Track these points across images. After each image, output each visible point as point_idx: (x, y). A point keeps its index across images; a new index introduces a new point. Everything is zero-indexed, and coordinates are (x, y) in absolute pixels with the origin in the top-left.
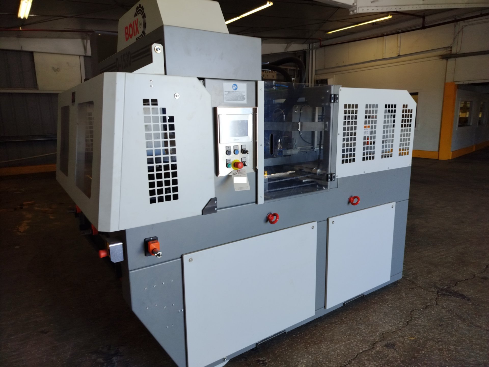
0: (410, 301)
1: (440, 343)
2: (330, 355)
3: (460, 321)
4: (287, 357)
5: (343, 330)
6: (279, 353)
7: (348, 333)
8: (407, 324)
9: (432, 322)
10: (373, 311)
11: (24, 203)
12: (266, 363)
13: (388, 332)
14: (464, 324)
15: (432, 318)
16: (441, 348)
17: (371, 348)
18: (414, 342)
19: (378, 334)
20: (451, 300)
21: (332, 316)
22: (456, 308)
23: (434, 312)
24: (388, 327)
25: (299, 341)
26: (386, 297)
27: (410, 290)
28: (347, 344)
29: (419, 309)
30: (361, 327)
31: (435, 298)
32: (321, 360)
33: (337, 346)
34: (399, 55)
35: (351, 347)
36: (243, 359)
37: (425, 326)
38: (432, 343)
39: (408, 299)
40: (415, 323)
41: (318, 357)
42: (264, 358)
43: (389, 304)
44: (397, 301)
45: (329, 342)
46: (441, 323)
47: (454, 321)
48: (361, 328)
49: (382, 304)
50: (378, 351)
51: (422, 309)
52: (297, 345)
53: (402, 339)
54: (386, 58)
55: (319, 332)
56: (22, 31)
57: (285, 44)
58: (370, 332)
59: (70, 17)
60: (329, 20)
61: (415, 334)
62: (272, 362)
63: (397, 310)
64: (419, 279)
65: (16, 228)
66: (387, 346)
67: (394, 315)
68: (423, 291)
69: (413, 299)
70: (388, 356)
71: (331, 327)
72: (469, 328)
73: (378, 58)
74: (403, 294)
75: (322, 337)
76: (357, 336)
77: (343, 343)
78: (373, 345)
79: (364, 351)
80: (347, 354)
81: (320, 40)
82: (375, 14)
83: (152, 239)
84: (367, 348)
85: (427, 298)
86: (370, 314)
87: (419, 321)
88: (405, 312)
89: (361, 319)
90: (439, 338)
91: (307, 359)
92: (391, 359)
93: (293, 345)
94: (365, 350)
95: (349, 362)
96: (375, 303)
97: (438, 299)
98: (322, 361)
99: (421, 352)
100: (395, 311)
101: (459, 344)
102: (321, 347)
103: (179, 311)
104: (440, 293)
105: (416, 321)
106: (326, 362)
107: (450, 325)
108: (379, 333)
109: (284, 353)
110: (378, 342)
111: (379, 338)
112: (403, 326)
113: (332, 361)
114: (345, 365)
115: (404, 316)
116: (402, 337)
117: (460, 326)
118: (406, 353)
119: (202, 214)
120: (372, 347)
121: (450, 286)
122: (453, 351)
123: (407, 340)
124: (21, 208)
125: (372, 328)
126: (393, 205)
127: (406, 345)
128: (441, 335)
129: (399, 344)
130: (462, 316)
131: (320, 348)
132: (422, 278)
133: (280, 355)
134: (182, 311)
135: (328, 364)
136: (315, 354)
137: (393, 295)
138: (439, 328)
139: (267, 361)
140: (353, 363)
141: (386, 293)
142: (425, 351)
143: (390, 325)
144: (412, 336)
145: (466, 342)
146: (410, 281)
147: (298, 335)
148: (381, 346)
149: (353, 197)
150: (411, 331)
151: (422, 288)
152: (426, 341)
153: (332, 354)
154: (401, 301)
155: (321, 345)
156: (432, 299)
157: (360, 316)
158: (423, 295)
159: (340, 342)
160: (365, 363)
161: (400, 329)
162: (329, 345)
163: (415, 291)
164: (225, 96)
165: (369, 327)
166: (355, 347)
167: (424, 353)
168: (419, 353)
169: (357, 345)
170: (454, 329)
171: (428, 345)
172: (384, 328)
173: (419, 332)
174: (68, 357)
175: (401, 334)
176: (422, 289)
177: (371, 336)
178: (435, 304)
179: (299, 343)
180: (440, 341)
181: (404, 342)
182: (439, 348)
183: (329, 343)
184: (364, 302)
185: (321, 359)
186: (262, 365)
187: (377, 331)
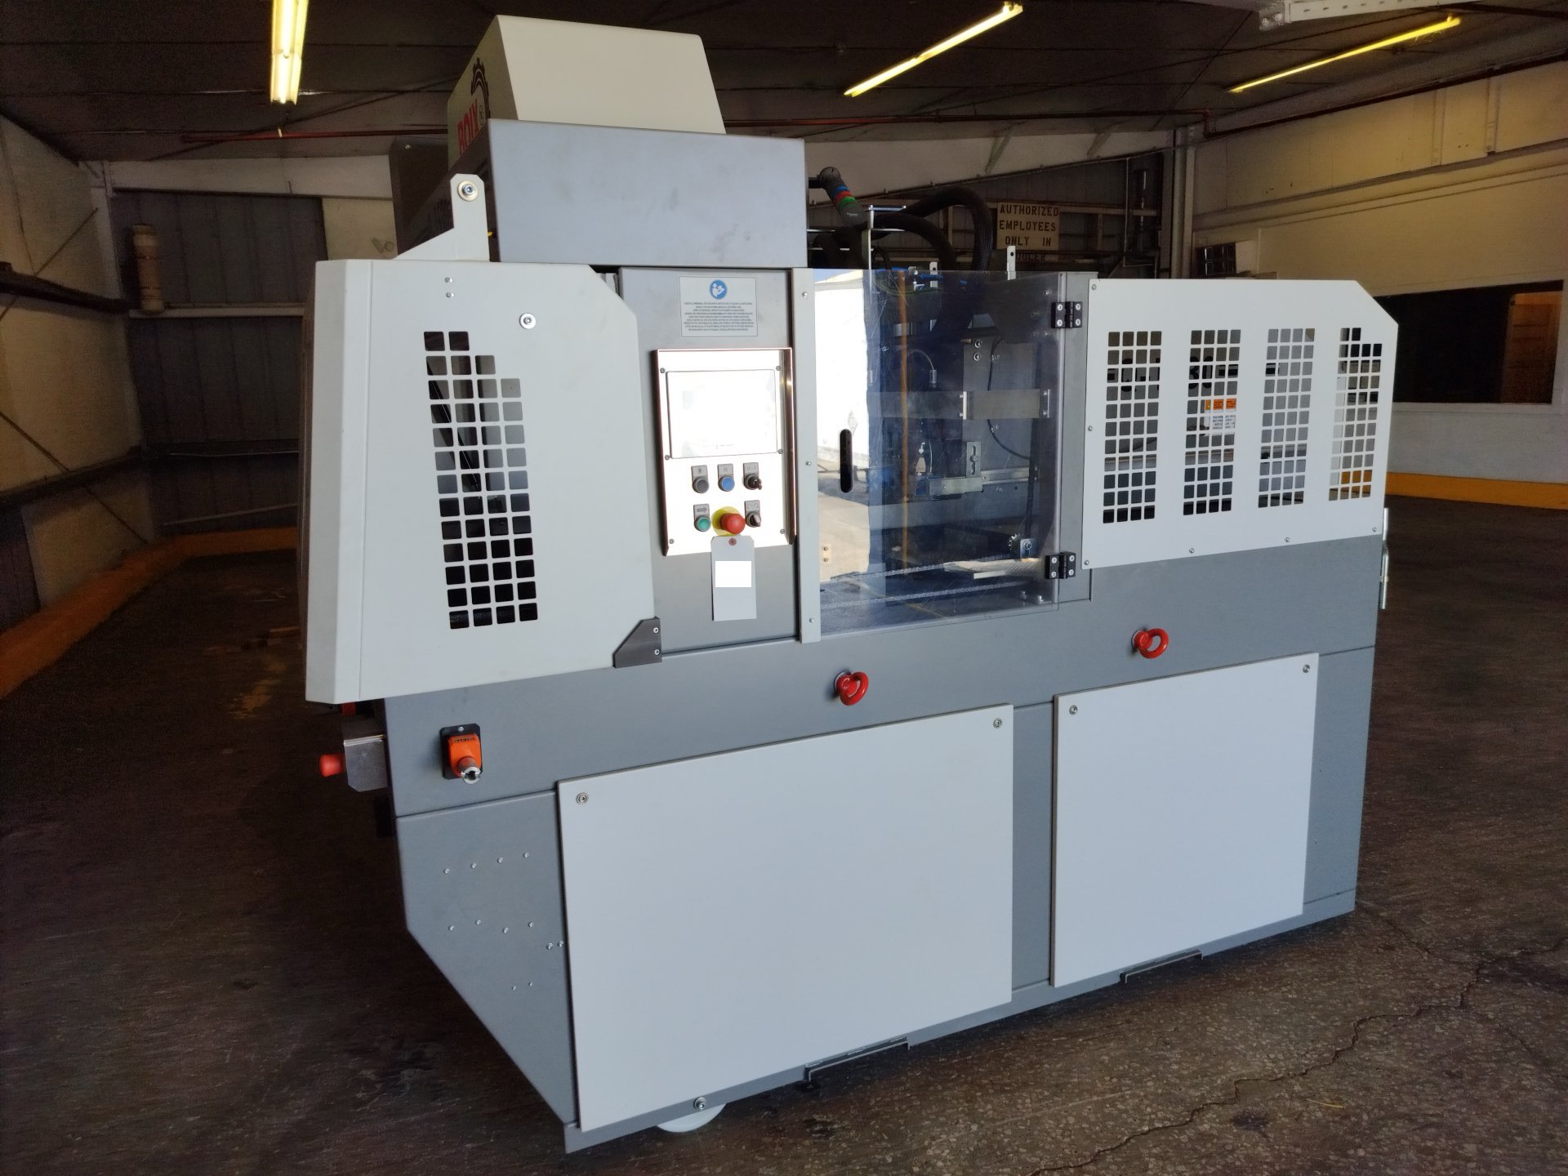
0: (1369, 987)
1: (1433, 1130)
2: (1039, 1128)
3: (1529, 1066)
4: (901, 1121)
5: (1106, 1058)
6: (879, 1107)
7: (1121, 1068)
8: (1334, 1060)
9: (1423, 1062)
10: (1224, 1008)
11: (272, 630)
12: (832, 1132)
13: (1257, 1080)
14: (1541, 1079)
15: (1429, 1050)
16: (1429, 1147)
17: (1184, 1122)
18: (1337, 1119)
19: (1219, 1082)
20: (1522, 997)
21: (1082, 1011)
22: (1529, 1023)
23: (1443, 1029)
24: (1261, 1064)
25: (954, 1077)
26: (1286, 968)
27: (1378, 953)
28: (1105, 1101)
29: (1390, 1017)
30: (1168, 1055)
31: (1462, 984)
32: (1006, 1140)
33: (1070, 1105)
34: (1491, 154)
35: (1115, 1112)
36: (766, 1113)
37: (1395, 1071)
38: (1403, 1128)
39: (1362, 980)
40: (1364, 1060)
41: (1000, 1130)
42: (831, 1116)
43: (1289, 992)
44: (1323, 984)
45: (1048, 1091)
46: (1456, 1066)
47: (1508, 1064)
48: (1168, 1059)
49: (1265, 989)
50: (1201, 1134)
51: (1402, 1016)
52: (944, 1089)
53: (1299, 1105)
54: (1444, 166)
55: (1025, 1056)
56: (283, 138)
57: (1091, 132)
58: (1194, 1072)
59: (414, 91)
60: (1225, 48)
61: (1350, 1095)
62: (851, 1129)
63: (1310, 1014)
64: (1423, 920)
65: (235, 699)
66: (1239, 1121)
67: (1296, 1027)
68: (1426, 958)
69: (1380, 983)
70: (1232, 1151)
71: (1069, 1046)
72: (1556, 1093)
73: (1414, 168)
74: (1351, 965)
75: (1033, 1072)
76: (1150, 1080)
77: (1095, 1098)
78: (1193, 1114)
79: (1158, 1129)
80: (1096, 1133)
81: (1205, 114)
82: (1391, 16)
83: (461, 729)
84: (1169, 1120)
85: (1432, 983)
86: (1212, 1018)
87: (1380, 1053)
88: (1336, 1021)
89: (1176, 1029)
90: (1431, 1115)
91: (963, 1133)
92: (1240, 1161)
93: (932, 1088)
94: (1161, 1126)
95: (1096, 1158)
96: (1240, 985)
97: (1472, 991)
98: (1009, 1144)
99: (1352, 1152)
100: (1302, 1015)
101: (1501, 1139)
102: (1020, 1101)
103: (551, 945)
104: (1486, 972)
105: (1367, 1054)
106: (1021, 1150)
107: (1488, 1077)
108: (1224, 1077)
109: (897, 1108)
110: (1212, 1106)
111: (1220, 1094)
112: (1318, 1064)
113: (1043, 1148)
114: (1080, 1163)
115: (1329, 1034)
116: (1303, 1099)
117: (1524, 1083)
118: (1298, 1150)
119: (614, 666)
120: (1188, 1119)
121: (1531, 949)
122: (1469, 1160)
123: (1315, 1111)
124: (263, 644)
125: (1205, 1060)
126: (1308, 664)
127: (1308, 1125)
128: (1442, 1105)
129: (1283, 1119)
130: (1545, 1050)
131: (1016, 1103)
132: (1434, 917)
133: (882, 1113)
134: (558, 945)
135: (1023, 1156)
136: (993, 1120)
137: (1314, 964)
138: (1445, 1083)
139: (836, 1126)
140: (1108, 1160)
141: (1290, 955)
142: (1369, 1149)
143: (1272, 1056)
144: (1339, 1100)
145: (1528, 1136)
146: (1390, 922)
147: (956, 1061)
148: (1217, 1120)
149: (1149, 632)
150: (1338, 1084)
151: (1427, 950)
152: (1383, 1119)
153: (1047, 1126)
154: (1335, 985)
155: (1020, 1097)
156: (1450, 987)
157: (1177, 1019)
158: (1421, 972)
159: (1085, 1093)
160: (1147, 1164)
161: (1303, 1075)
162: (1045, 1098)
163: (1397, 955)
164: (685, 318)
165: (1197, 1058)
166: (1131, 1112)
167: (1364, 1157)
168: (1347, 1156)
169: (1137, 1109)
170: (1497, 1092)
171: (1387, 1133)
172: (1249, 1065)
173: (1368, 1089)
174: (289, 1056)
175: (1300, 1089)
176: (1426, 953)
177: (1195, 1086)
178: (1458, 1003)
179: (950, 1085)
180: (1431, 1125)
181: (1305, 1114)
182: (1423, 1144)
183: (1046, 1093)
184: (1203, 979)
185: (1006, 1136)
186: (818, 1135)
187: (1219, 1073)
